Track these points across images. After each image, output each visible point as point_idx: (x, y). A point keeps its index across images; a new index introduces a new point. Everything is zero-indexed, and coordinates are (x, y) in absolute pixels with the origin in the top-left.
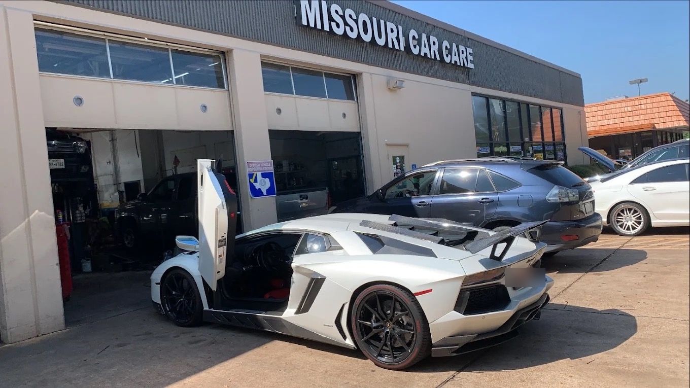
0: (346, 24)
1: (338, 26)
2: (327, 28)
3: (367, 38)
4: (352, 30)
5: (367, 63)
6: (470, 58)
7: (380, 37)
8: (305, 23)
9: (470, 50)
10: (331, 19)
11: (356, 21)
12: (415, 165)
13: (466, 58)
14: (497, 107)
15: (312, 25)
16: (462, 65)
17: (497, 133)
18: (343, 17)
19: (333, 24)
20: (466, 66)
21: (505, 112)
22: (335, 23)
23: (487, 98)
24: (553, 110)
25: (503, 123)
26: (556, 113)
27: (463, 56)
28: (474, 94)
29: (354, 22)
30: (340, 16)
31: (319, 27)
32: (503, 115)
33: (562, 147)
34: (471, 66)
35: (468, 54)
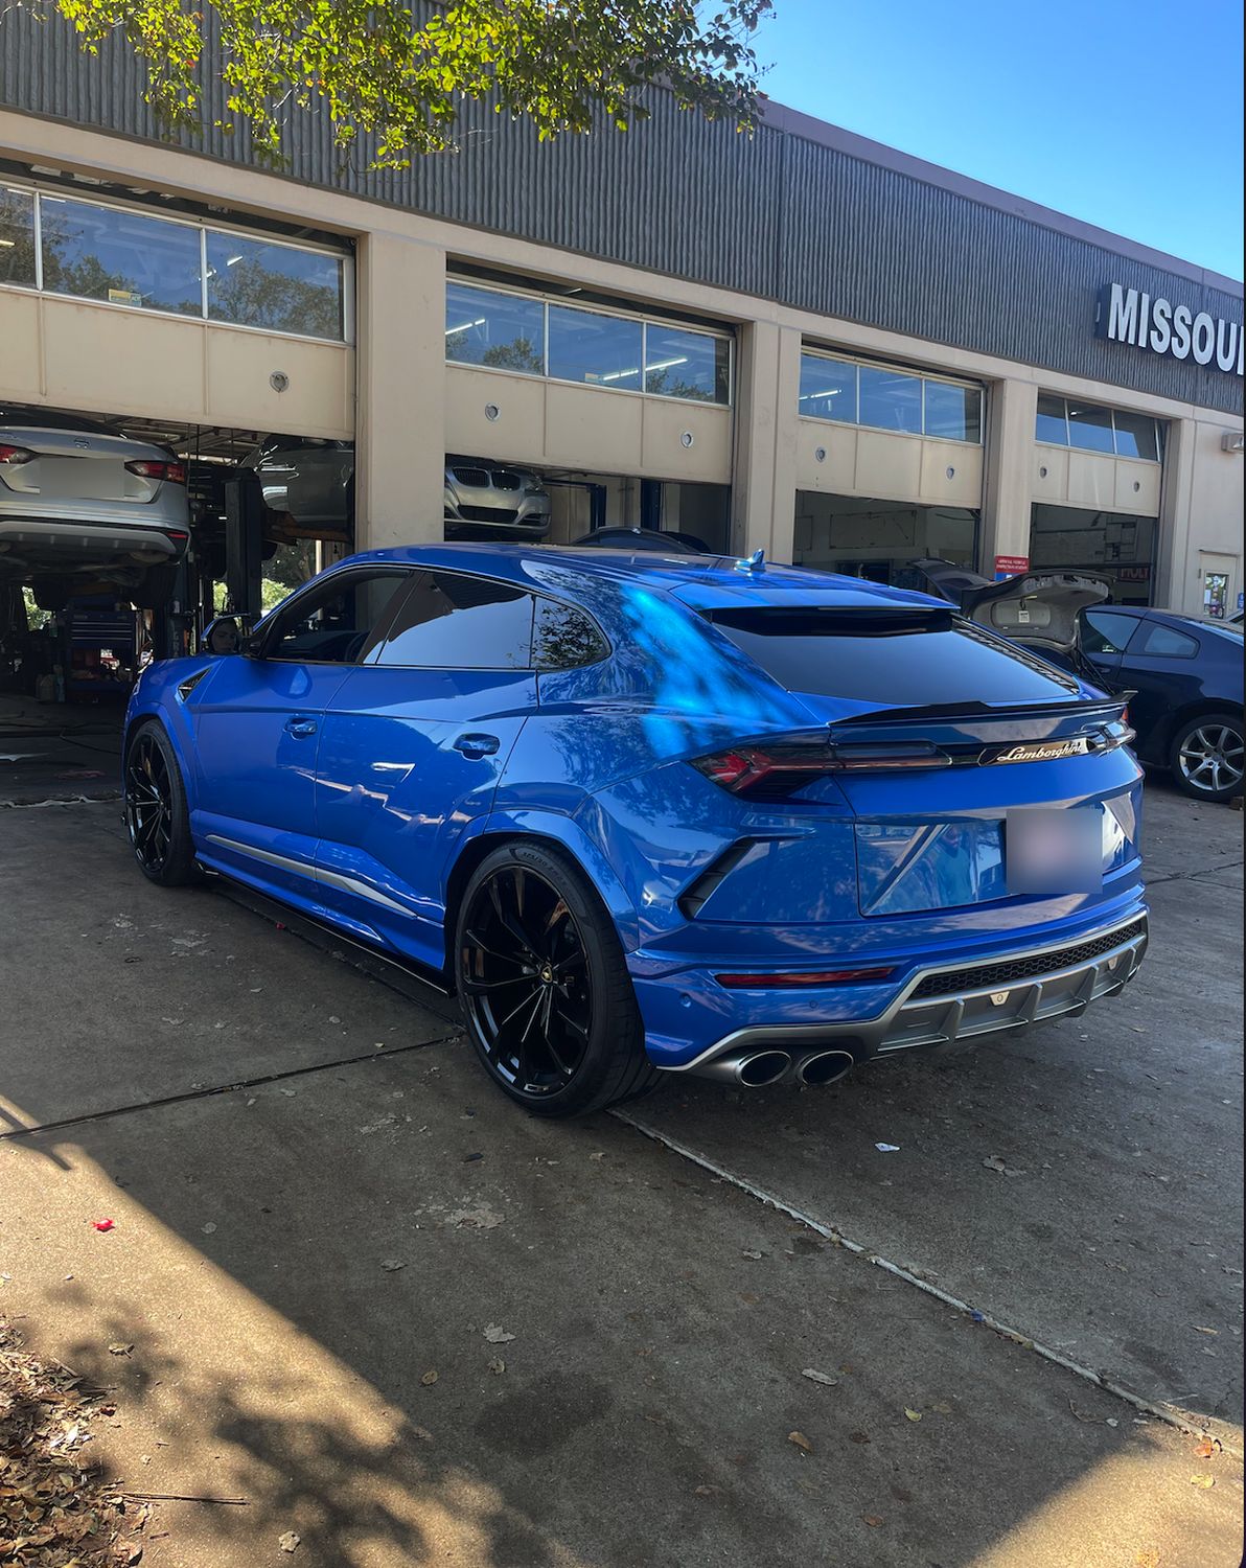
0: (1174, 333)
1: (1160, 337)
2: (1142, 343)
3: (1203, 358)
4: (1181, 343)
5: (1194, 402)
7: (1226, 354)
8: (1111, 335)
10: (1152, 326)
11: (1190, 328)
15: (1122, 338)
18: (1171, 322)
19: (1154, 334)
22: (1156, 333)
29: (1186, 329)
30: (1167, 319)
31: (1131, 341)
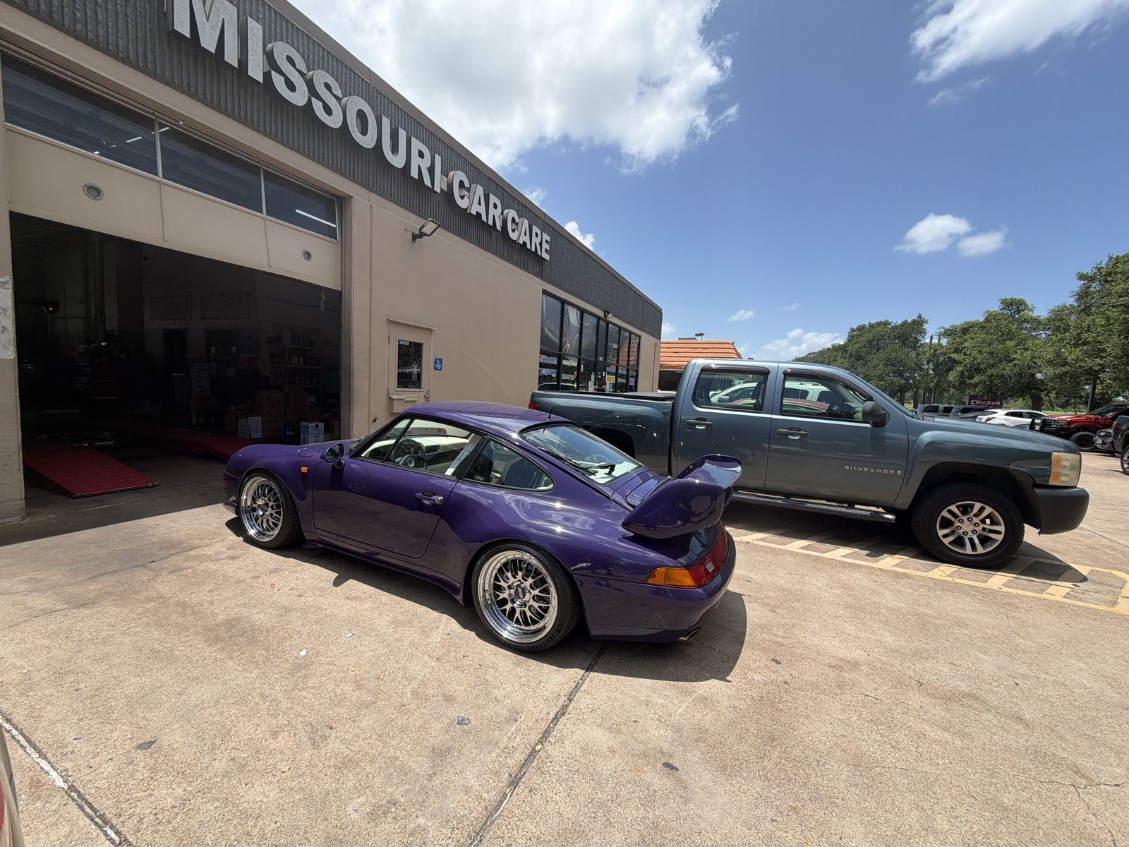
5: (367, 187)
6: (545, 246)
9: (546, 237)
12: (441, 360)
13: (541, 244)
14: (573, 316)
16: (533, 250)
17: (568, 345)
20: (539, 253)
21: (581, 325)
23: (564, 302)
24: (632, 335)
25: (577, 335)
26: (635, 341)
27: (536, 240)
28: (545, 292)
32: (579, 326)
33: (635, 373)
34: (546, 256)
35: (544, 241)
